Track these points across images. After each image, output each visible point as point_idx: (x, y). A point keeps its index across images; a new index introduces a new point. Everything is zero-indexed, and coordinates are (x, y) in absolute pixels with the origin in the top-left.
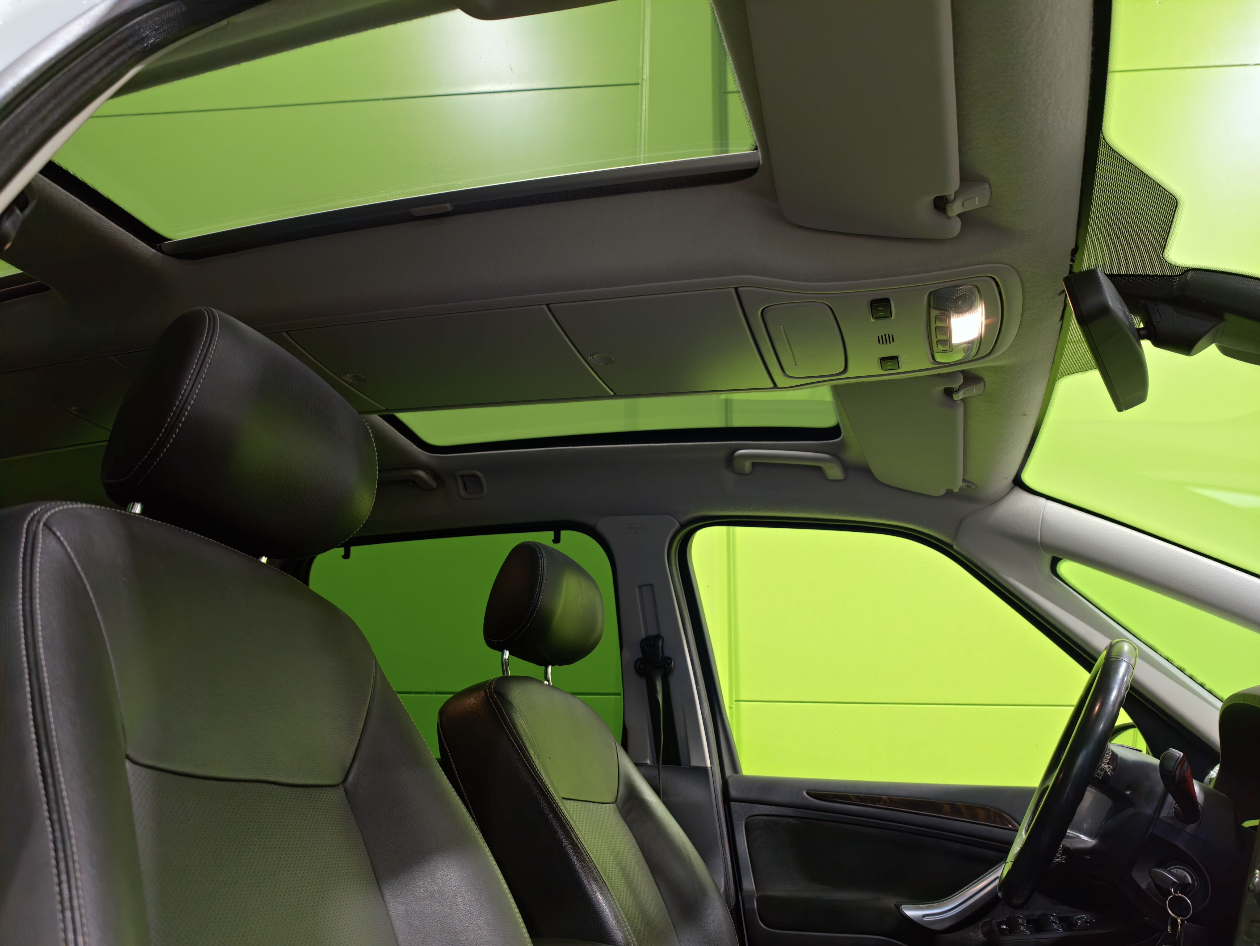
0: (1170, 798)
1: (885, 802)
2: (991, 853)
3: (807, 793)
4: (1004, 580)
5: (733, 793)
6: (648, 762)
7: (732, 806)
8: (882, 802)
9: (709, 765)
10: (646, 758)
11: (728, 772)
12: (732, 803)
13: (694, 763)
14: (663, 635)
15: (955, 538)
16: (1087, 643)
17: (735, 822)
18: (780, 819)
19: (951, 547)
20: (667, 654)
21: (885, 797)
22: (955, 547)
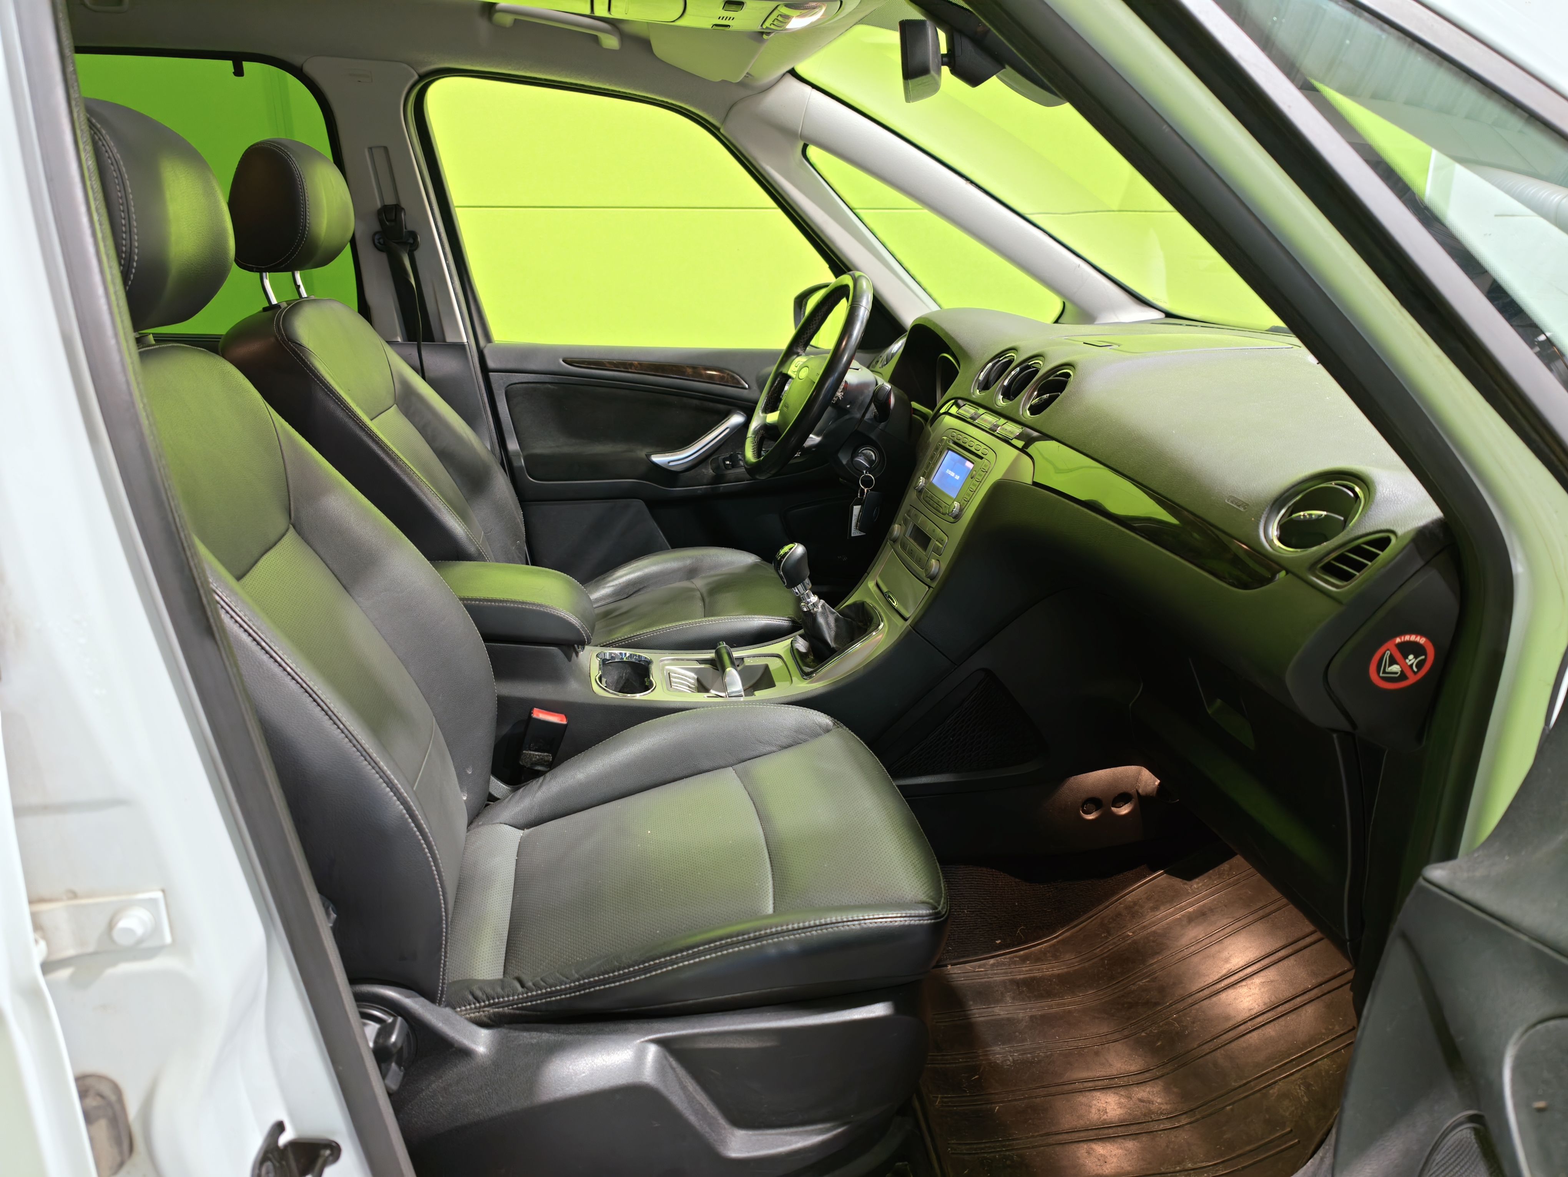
0: (873, 406)
1: (636, 368)
2: (721, 407)
3: (563, 361)
4: (762, 167)
5: (491, 364)
6: (399, 340)
7: (491, 378)
8: (633, 367)
9: (465, 340)
10: (396, 336)
11: (482, 342)
12: (491, 374)
13: (450, 339)
14: (403, 205)
15: (724, 122)
16: (822, 231)
17: (495, 392)
18: (538, 385)
19: (718, 129)
20: (410, 227)
21: (636, 362)
22: (722, 131)
